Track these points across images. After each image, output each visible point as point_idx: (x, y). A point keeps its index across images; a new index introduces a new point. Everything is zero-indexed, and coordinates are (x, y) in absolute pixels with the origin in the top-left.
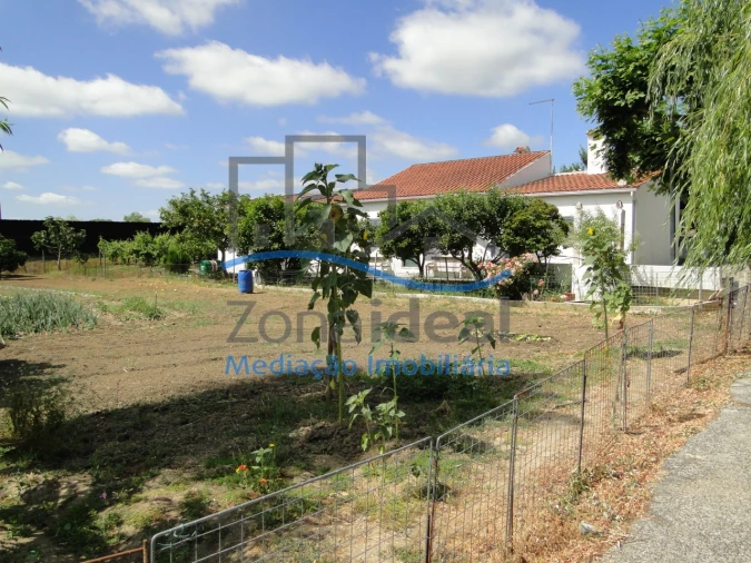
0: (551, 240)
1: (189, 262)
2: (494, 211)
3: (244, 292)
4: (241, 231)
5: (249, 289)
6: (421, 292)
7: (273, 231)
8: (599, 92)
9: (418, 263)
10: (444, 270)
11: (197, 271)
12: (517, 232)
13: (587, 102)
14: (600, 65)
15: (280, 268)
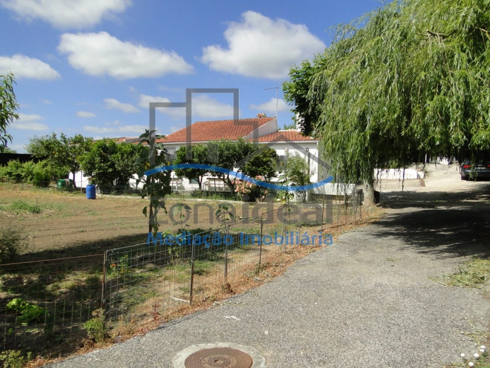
0: (271, 169)
1: (49, 180)
2: (241, 152)
3: (90, 198)
4: (87, 160)
5: (93, 196)
6: (200, 197)
7: (109, 161)
8: (294, 90)
9: (198, 181)
10: (213, 186)
11: (55, 186)
12: (253, 164)
13: (289, 94)
14: (296, 75)
15: (112, 183)
